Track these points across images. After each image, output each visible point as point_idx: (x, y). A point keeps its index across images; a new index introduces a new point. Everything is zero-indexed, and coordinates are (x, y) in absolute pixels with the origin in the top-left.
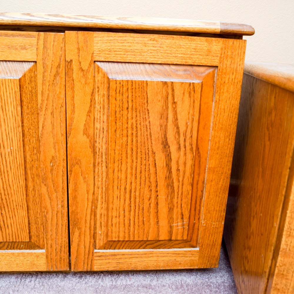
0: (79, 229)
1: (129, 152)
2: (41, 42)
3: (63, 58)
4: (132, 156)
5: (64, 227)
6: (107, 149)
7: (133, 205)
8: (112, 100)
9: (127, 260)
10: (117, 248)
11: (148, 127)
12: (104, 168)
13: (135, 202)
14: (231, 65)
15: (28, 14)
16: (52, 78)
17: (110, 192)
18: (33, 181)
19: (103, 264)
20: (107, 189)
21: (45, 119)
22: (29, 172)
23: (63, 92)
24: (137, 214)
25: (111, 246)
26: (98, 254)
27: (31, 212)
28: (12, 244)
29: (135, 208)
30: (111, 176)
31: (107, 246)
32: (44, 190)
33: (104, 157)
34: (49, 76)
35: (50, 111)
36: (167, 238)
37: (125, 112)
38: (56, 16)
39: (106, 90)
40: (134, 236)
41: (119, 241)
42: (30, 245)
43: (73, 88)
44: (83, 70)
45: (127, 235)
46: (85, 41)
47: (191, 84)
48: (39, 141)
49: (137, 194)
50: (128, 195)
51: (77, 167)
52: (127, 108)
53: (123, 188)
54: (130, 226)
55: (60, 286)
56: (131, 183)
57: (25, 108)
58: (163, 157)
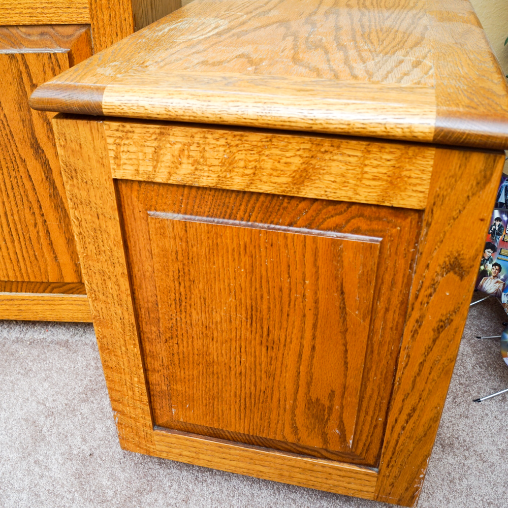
7: (14, 233)
11: (6, 124)
13: (16, 229)
14: (110, 20)
29: (19, 238)
36: (75, 281)
47: (52, 56)
54: (18, 261)
58: (39, 167)
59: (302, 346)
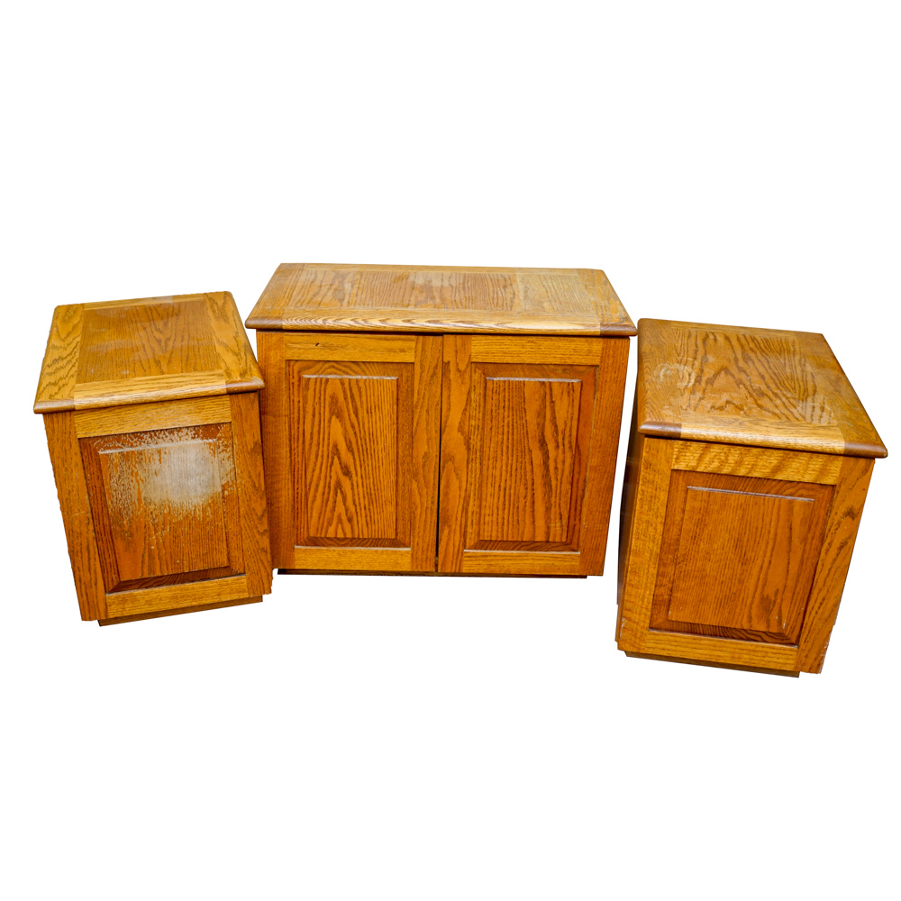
0: (449, 526)
1: (505, 449)
2: (420, 345)
3: (441, 359)
4: (507, 453)
5: (433, 525)
6: (482, 446)
8: (489, 399)
9: (499, 562)
10: (488, 548)
11: (525, 426)
12: (478, 464)
13: (510, 500)
16: (429, 379)
17: (484, 489)
18: (404, 476)
19: (473, 565)
20: (481, 486)
21: (420, 416)
22: (400, 467)
23: (439, 391)
24: (511, 513)
25: (482, 546)
26: (468, 555)
27: (400, 508)
28: (376, 541)
29: (510, 507)
30: (485, 472)
31: (478, 546)
32: (415, 485)
33: (478, 454)
34: (426, 377)
35: (425, 409)
36: (544, 540)
37: (502, 411)
39: (482, 389)
40: (507, 536)
41: (491, 541)
42: (395, 543)
43: (449, 388)
44: (460, 371)
45: (500, 535)
46: (463, 344)
47: (571, 384)
48: (413, 437)
49: (512, 491)
50: (502, 493)
51: (450, 463)
52: (504, 407)
53: (497, 485)
54: (503, 525)
56: (506, 481)
57: (400, 405)
58: (540, 455)
59: (763, 561)
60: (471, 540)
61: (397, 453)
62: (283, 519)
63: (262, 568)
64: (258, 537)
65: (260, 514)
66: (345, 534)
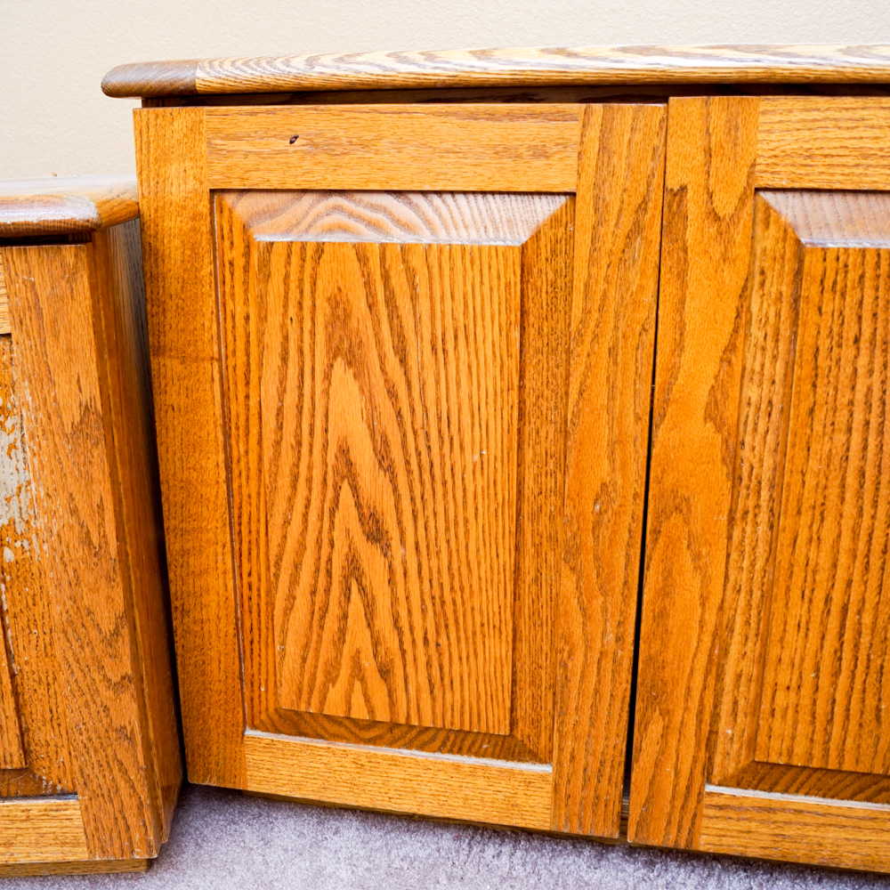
0: (666, 713)
1: (851, 480)
2: (594, 133)
3: (657, 181)
4: (859, 495)
5: (618, 704)
6: (779, 469)
8: (808, 313)
9: (810, 831)
10: (778, 788)
12: (763, 529)
15: (560, 51)
16: (620, 243)
17: (778, 606)
18: (538, 553)
19: (729, 834)
20: (767, 597)
21: (588, 367)
22: (527, 526)
23: (652, 286)
24: (858, 686)
25: (761, 780)
26: (716, 801)
27: (524, 647)
28: (456, 737)
30: (783, 555)
31: (748, 777)
32: (568, 584)
33: (765, 493)
34: (612, 238)
35: (606, 344)
37: (848, 352)
38: (644, 51)
39: (788, 279)
40: (841, 757)
41: (789, 766)
42: (509, 747)
43: (682, 275)
44: (717, 218)
45: (817, 751)
46: (732, 127)
48: (566, 435)
49: (867, 619)
50: (833, 623)
51: (676, 519)
52: (857, 340)
53: (820, 596)
55: (586, 883)
56: (849, 583)
57: (532, 332)
60: (729, 757)
61: (520, 483)
62: (213, 653)
63: (122, 784)
64: (106, 694)
65: (108, 626)
66: (371, 711)
